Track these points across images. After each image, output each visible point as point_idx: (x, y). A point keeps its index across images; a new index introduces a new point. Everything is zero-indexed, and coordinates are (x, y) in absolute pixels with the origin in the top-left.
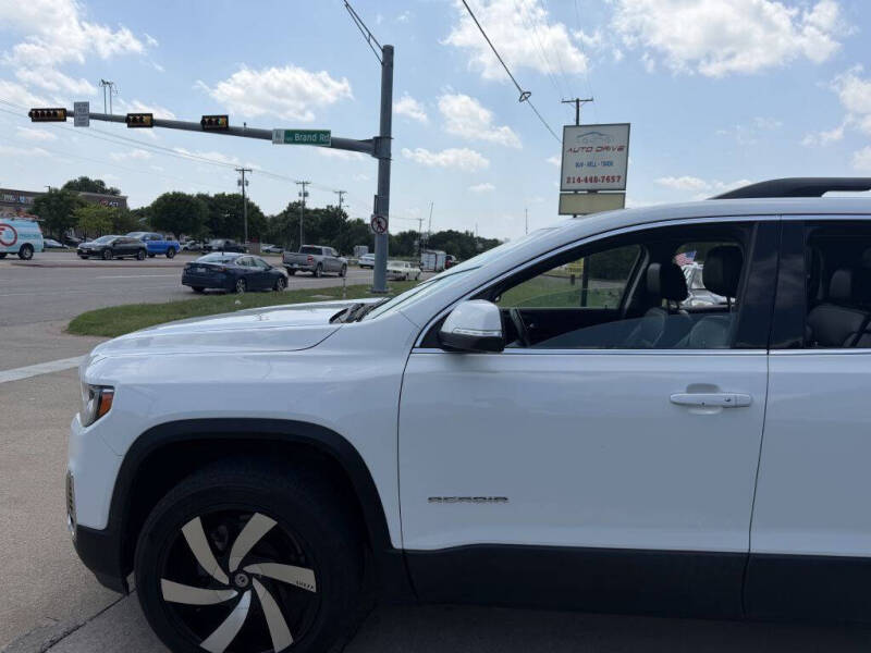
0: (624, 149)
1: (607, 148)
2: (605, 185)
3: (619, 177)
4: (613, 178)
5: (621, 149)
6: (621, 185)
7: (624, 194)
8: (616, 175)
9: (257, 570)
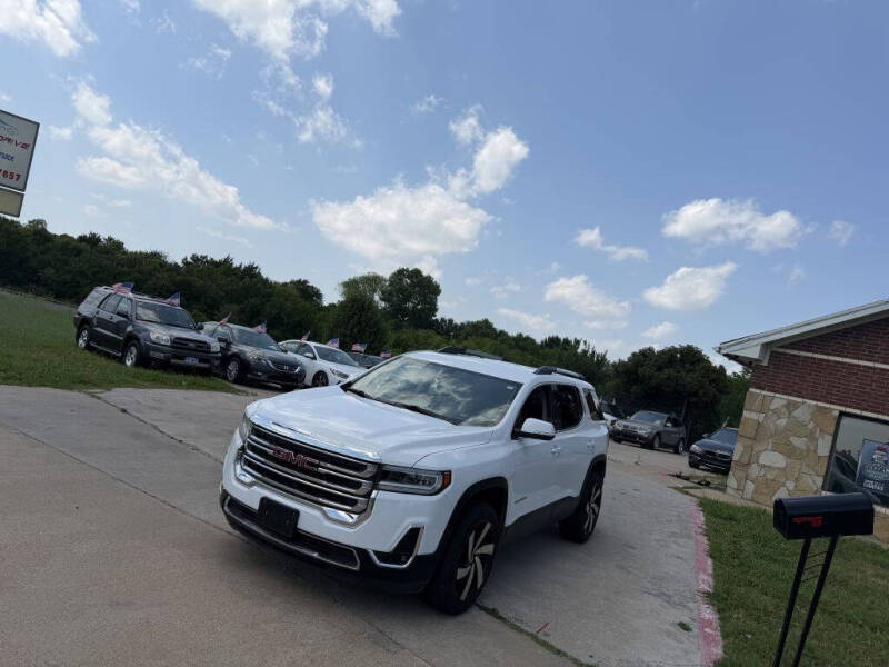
0: (29, 147)
3: (19, 176)
4: (12, 174)
5: (25, 146)
6: (20, 185)
7: (23, 195)
8: (16, 172)
9: (479, 552)
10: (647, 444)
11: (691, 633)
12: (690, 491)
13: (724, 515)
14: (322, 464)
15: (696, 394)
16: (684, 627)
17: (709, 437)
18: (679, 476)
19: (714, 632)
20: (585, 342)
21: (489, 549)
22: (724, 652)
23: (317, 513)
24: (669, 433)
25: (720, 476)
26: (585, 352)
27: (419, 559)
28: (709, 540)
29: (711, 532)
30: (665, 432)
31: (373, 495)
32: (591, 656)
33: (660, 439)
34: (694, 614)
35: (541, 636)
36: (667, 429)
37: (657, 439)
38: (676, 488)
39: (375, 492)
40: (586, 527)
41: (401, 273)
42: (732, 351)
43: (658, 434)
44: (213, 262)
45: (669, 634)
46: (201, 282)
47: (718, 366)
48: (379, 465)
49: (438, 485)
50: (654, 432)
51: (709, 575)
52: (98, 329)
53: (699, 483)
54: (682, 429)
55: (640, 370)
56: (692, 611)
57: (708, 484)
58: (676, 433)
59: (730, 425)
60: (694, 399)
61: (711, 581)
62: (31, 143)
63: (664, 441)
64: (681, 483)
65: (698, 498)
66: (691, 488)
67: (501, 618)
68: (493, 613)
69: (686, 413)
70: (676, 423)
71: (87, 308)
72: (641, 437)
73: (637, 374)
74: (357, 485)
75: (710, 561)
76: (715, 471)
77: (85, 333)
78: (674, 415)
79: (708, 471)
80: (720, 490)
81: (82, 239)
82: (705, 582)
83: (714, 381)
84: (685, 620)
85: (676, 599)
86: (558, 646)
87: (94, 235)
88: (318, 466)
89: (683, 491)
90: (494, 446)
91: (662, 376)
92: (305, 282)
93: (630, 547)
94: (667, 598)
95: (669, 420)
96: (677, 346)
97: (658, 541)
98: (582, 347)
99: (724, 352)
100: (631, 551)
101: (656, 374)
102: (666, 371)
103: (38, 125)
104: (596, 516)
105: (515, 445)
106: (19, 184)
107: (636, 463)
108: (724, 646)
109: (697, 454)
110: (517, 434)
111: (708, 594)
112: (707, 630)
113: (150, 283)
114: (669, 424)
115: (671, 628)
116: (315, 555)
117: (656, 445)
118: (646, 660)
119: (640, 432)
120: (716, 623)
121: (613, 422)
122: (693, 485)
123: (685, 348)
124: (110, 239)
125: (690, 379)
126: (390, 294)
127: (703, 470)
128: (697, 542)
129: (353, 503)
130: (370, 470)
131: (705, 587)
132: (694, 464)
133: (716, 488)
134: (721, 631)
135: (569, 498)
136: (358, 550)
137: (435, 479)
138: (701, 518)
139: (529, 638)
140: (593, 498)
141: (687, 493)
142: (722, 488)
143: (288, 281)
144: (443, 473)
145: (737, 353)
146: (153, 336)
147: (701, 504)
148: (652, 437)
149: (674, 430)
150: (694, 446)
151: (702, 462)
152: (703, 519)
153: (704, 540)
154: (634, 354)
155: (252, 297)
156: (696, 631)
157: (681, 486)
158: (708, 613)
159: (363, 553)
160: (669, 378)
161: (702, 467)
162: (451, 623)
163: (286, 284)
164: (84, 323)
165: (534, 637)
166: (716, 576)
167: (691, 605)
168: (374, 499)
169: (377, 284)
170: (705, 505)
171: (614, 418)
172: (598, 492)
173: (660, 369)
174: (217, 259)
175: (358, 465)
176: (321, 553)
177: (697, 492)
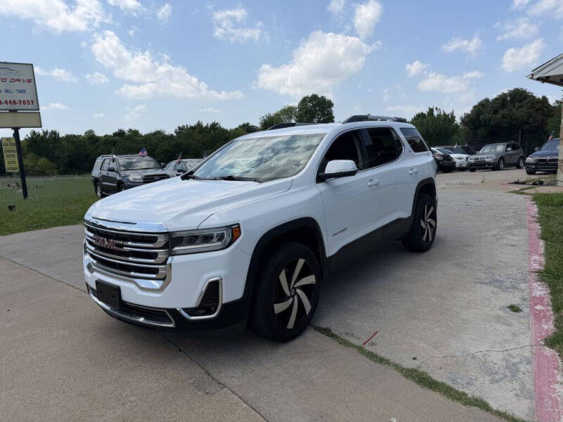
0: (32, 80)
1: (19, 80)
2: (22, 106)
3: (32, 101)
4: (28, 101)
5: (29, 81)
7: (39, 113)
8: (30, 100)
9: (298, 284)
10: (494, 167)
11: (521, 314)
12: (525, 191)
13: (554, 203)
14: (125, 243)
15: (527, 123)
16: (514, 309)
17: (539, 150)
18: (516, 183)
19: (546, 308)
20: (436, 108)
21: (311, 279)
22: (556, 326)
23: (132, 286)
24: (511, 155)
25: (552, 175)
26: (439, 115)
27: (228, 307)
28: (541, 225)
29: (543, 219)
30: (508, 155)
31: (168, 262)
32: (414, 359)
33: (504, 161)
34: (526, 295)
35: (368, 348)
36: (508, 153)
37: (502, 161)
38: (513, 192)
39: (170, 259)
40: (424, 238)
41: (304, 100)
42: (543, 74)
43: (502, 158)
44: (192, 128)
45: (498, 319)
46: (187, 142)
47: (541, 97)
48: (168, 234)
49: (227, 238)
50: (499, 157)
51: (541, 255)
52: (104, 183)
53: (534, 184)
54: (520, 150)
55: (482, 117)
56: (523, 291)
57: (541, 183)
58: (515, 154)
59: (554, 137)
60: (527, 127)
61: (543, 259)
62: (32, 78)
63: (506, 162)
64: (517, 188)
65: (532, 195)
66: (527, 189)
67: (333, 336)
68: (327, 332)
69: (522, 138)
70: (514, 148)
71: (96, 172)
72: (489, 164)
73: (480, 121)
74: (154, 256)
75: (542, 243)
76: (548, 173)
77: (99, 188)
78: (513, 142)
79: (541, 174)
80: (552, 185)
81: (115, 134)
82: (537, 261)
83: (539, 109)
84: (516, 301)
85: (508, 284)
86: (382, 355)
87: (121, 130)
88: (122, 246)
89: (520, 192)
90: (295, 193)
91: (498, 116)
92: (248, 124)
93: (468, 246)
94: (499, 284)
95: (508, 146)
96: (506, 92)
97: (494, 236)
98: (436, 113)
99: (535, 77)
100: (470, 249)
101: (494, 116)
102: (501, 112)
103: (32, 65)
104: (434, 229)
105: (322, 186)
106: (34, 106)
107: (483, 182)
108: (556, 320)
109: (532, 164)
110: (321, 177)
111: (539, 272)
112: (538, 307)
113: (158, 150)
114: (509, 149)
115: (501, 313)
116: (142, 320)
117: (502, 166)
118: (472, 350)
119: (487, 160)
120: (548, 299)
121: (467, 158)
122: (527, 186)
123: (513, 92)
124: (130, 130)
125: (520, 113)
126: (301, 116)
127: (538, 174)
128: (530, 229)
129: (155, 271)
130: (162, 240)
131: (537, 267)
132: (531, 172)
133: (548, 185)
134: (553, 305)
135: (399, 220)
136: (169, 310)
137: (223, 234)
138: (535, 209)
139: (355, 351)
140: (427, 215)
141: (523, 193)
142: (554, 184)
143: (237, 127)
144: (229, 227)
145: (547, 75)
146: (131, 179)
147: (535, 199)
148: (497, 161)
149: (514, 152)
150: (528, 158)
151: (537, 169)
152: (536, 210)
153: (538, 226)
154: (475, 107)
155: (218, 142)
156: (526, 310)
157: (518, 189)
158: (540, 290)
159: (173, 312)
160: (503, 117)
161: (537, 172)
162: (283, 351)
163: (236, 129)
164: (96, 181)
165: (360, 349)
166: (548, 254)
167: (522, 286)
168: (171, 264)
169: (291, 113)
170: (538, 199)
171: (467, 156)
172: (432, 209)
173: (496, 112)
174: (193, 125)
175: (149, 238)
176: (147, 318)
177: (532, 191)
